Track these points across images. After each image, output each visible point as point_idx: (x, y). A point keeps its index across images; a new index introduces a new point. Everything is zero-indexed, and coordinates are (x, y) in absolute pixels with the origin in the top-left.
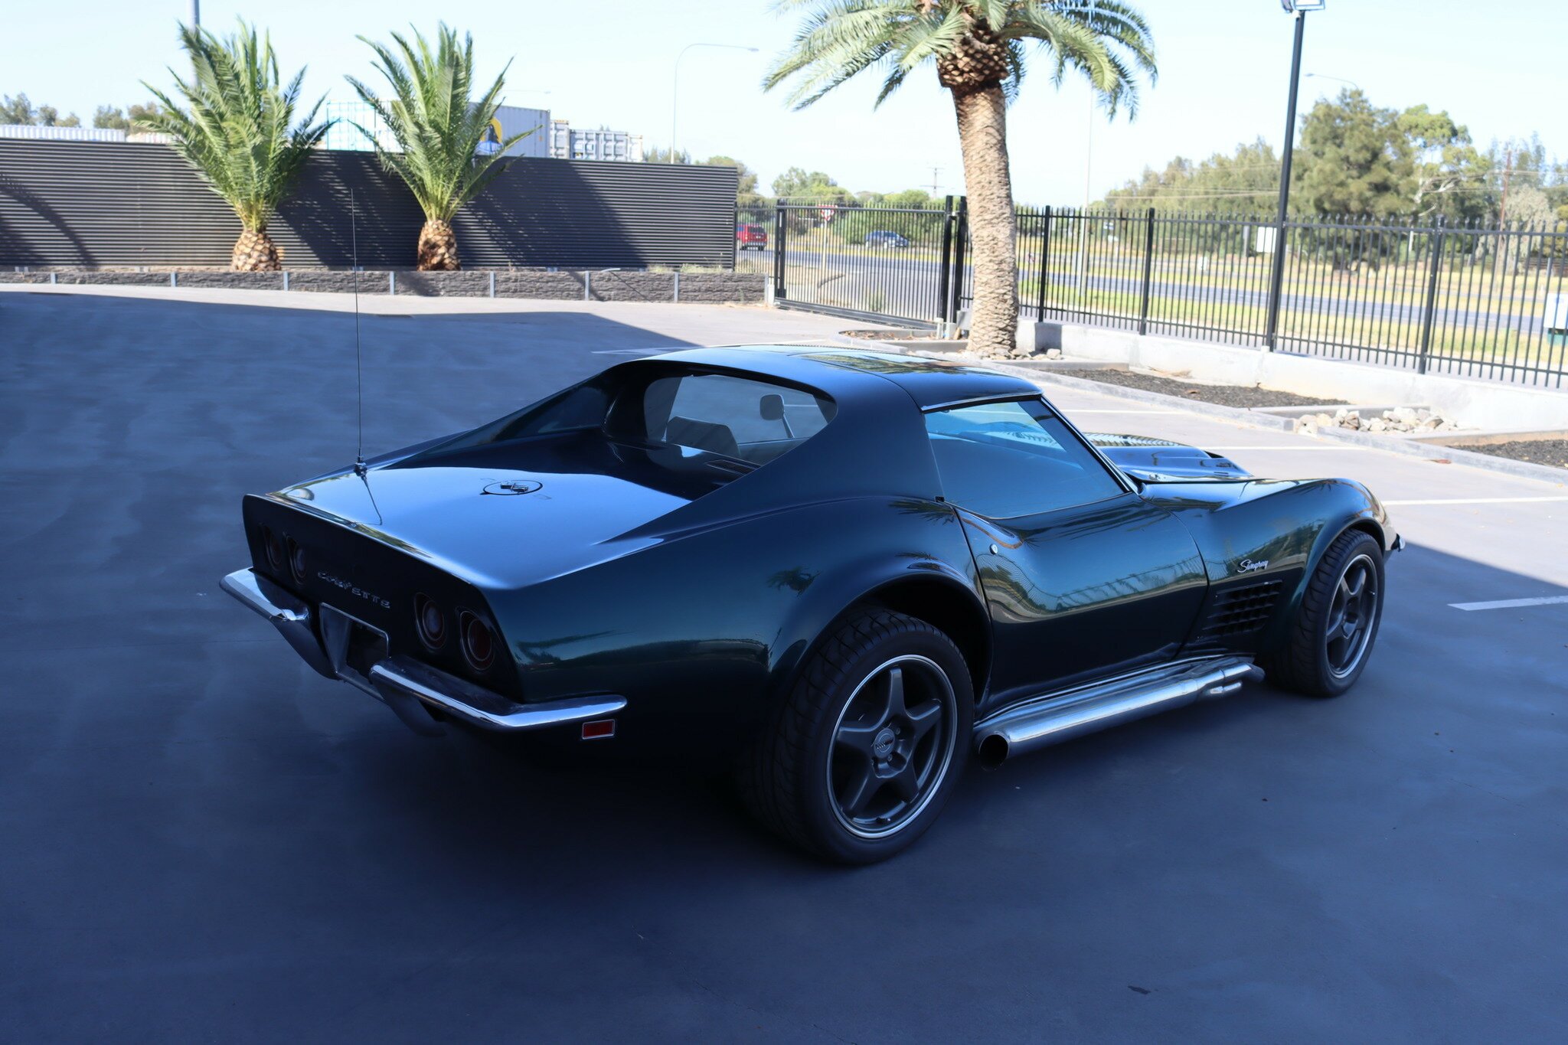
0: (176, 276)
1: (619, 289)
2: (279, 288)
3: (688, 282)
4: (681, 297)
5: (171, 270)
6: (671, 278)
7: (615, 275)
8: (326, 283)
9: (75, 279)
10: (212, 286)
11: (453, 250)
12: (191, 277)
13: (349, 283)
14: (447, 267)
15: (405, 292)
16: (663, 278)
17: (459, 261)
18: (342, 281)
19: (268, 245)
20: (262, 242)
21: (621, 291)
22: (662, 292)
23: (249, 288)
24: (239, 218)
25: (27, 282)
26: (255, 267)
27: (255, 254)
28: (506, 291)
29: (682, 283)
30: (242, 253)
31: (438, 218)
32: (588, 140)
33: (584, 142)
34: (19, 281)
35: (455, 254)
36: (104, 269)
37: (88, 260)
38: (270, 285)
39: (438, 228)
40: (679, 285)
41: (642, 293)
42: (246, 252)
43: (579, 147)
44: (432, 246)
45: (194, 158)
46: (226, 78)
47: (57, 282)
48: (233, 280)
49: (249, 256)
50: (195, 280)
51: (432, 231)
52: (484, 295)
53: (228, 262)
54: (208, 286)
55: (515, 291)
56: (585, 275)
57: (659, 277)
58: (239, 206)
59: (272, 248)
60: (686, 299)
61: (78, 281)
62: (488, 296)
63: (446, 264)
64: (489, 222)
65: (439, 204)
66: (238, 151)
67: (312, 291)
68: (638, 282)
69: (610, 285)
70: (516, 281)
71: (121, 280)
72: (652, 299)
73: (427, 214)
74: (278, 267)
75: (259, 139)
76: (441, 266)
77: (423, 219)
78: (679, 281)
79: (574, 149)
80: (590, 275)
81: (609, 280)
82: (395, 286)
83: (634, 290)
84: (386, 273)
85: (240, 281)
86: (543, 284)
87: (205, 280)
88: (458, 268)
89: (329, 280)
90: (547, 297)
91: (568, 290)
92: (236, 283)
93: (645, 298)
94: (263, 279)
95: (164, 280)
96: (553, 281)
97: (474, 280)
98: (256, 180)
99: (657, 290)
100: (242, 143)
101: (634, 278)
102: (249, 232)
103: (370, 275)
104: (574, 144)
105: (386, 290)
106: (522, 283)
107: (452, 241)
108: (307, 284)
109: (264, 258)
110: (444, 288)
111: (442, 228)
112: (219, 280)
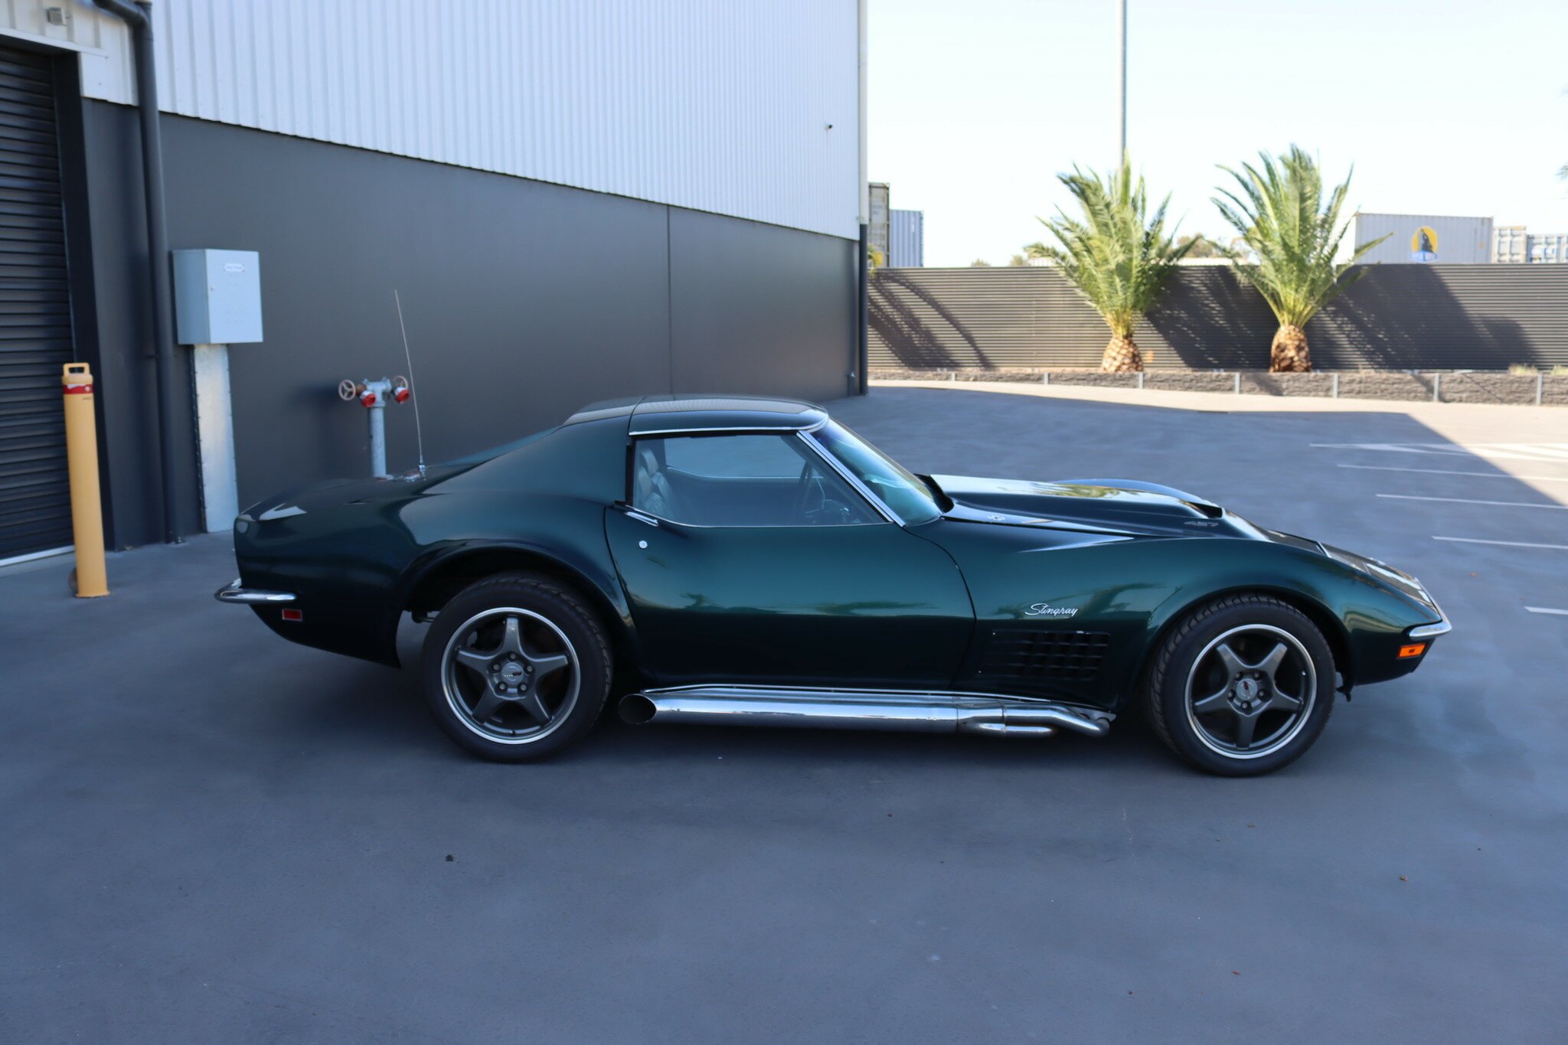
0: (1049, 375)
1: (1472, 392)
2: (1135, 387)
3: (1553, 385)
4: (1545, 400)
5: (1045, 371)
6: (1533, 381)
7: (1468, 377)
8: (1176, 383)
9: (969, 378)
10: (1078, 384)
11: (1303, 354)
12: (1061, 376)
13: (1197, 382)
14: (1295, 369)
15: (1251, 391)
16: (1523, 380)
17: (1310, 364)
18: (1191, 380)
19: (1131, 350)
20: (1127, 346)
21: (1474, 394)
22: (1522, 395)
23: (1109, 386)
24: (1108, 327)
25: (934, 379)
26: (1119, 368)
27: (1120, 358)
28: (1350, 392)
29: (1546, 385)
30: (1110, 357)
31: (1291, 323)
32: (1548, 244)
33: (1543, 246)
34: (929, 379)
35: (1306, 357)
36: (1003, 370)
37: (985, 363)
38: (1127, 384)
39: (1289, 333)
40: (1542, 387)
41: (1499, 395)
42: (1115, 354)
43: (1537, 251)
44: (1281, 348)
45: (1072, 277)
46: (1097, 208)
47: (956, 380)
48: (1096, 380)
49: (1115, 359)
50: (1064, 379)
51: (1286, 336)
52: (1327, 396)
53: (1098, 365)
54: (1074, 384)
55: (1359, 392)
56: (1434, 377)
57: (1520, 380)
58: (1109, 318)
59: (1136, 352)
60: (1551, 402)
61: (971, 379)
62: (1331, 396)
63: (1295, 367)
64: (1348, 328)
65: (1292, 312)
66: (1104, 268)
67: (1164, 389)
68: (1495, 384)
69: (1462, 387)
70: (1360, 382)
71: (1005, 379)
72: (1510, 402)
73: (1280, 320)
74: (1140, 368)
75: (1121, 258)
76: (1289, 368)
77: (1276, 325)
78: (1543, 383)
79: (1531, 254)
80: (1440, 377)
81: (1461, 382)
82: (1240, 386)
83: (1489, 392)
84: (1233, 374)
85: (1101, 380)
86: (1389, 386)
87: (1072, 379)
88: (1307, 370)
89: (1179, 380)
90: (1393, 398)
91: (1415, 392)
92: (1098, 381)
93: (1502, 401)
94: (1121, 378)
95: (1039, 379)
96: (1400, 383)
97: (1317, 381)
98: (1120, 293)
99: (1515, 392)
100: (1106, 261)
101: (1489, 380)
102: (1117, 338)
103: (1218, 376)
104: (1531, 249)
105: (1231, 389)
106: (1367, 385)
107: (1303, 345)
108: (1159, 384)
109: (1127, 361)
110: (1287, 388)
111: (1293, 333)
112: (1084, 380)
